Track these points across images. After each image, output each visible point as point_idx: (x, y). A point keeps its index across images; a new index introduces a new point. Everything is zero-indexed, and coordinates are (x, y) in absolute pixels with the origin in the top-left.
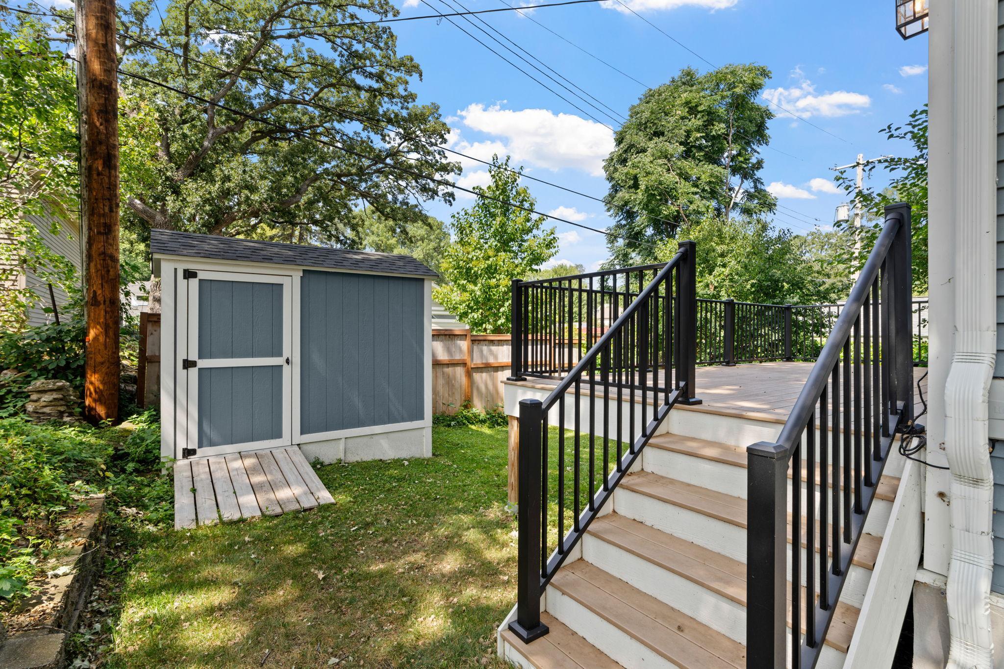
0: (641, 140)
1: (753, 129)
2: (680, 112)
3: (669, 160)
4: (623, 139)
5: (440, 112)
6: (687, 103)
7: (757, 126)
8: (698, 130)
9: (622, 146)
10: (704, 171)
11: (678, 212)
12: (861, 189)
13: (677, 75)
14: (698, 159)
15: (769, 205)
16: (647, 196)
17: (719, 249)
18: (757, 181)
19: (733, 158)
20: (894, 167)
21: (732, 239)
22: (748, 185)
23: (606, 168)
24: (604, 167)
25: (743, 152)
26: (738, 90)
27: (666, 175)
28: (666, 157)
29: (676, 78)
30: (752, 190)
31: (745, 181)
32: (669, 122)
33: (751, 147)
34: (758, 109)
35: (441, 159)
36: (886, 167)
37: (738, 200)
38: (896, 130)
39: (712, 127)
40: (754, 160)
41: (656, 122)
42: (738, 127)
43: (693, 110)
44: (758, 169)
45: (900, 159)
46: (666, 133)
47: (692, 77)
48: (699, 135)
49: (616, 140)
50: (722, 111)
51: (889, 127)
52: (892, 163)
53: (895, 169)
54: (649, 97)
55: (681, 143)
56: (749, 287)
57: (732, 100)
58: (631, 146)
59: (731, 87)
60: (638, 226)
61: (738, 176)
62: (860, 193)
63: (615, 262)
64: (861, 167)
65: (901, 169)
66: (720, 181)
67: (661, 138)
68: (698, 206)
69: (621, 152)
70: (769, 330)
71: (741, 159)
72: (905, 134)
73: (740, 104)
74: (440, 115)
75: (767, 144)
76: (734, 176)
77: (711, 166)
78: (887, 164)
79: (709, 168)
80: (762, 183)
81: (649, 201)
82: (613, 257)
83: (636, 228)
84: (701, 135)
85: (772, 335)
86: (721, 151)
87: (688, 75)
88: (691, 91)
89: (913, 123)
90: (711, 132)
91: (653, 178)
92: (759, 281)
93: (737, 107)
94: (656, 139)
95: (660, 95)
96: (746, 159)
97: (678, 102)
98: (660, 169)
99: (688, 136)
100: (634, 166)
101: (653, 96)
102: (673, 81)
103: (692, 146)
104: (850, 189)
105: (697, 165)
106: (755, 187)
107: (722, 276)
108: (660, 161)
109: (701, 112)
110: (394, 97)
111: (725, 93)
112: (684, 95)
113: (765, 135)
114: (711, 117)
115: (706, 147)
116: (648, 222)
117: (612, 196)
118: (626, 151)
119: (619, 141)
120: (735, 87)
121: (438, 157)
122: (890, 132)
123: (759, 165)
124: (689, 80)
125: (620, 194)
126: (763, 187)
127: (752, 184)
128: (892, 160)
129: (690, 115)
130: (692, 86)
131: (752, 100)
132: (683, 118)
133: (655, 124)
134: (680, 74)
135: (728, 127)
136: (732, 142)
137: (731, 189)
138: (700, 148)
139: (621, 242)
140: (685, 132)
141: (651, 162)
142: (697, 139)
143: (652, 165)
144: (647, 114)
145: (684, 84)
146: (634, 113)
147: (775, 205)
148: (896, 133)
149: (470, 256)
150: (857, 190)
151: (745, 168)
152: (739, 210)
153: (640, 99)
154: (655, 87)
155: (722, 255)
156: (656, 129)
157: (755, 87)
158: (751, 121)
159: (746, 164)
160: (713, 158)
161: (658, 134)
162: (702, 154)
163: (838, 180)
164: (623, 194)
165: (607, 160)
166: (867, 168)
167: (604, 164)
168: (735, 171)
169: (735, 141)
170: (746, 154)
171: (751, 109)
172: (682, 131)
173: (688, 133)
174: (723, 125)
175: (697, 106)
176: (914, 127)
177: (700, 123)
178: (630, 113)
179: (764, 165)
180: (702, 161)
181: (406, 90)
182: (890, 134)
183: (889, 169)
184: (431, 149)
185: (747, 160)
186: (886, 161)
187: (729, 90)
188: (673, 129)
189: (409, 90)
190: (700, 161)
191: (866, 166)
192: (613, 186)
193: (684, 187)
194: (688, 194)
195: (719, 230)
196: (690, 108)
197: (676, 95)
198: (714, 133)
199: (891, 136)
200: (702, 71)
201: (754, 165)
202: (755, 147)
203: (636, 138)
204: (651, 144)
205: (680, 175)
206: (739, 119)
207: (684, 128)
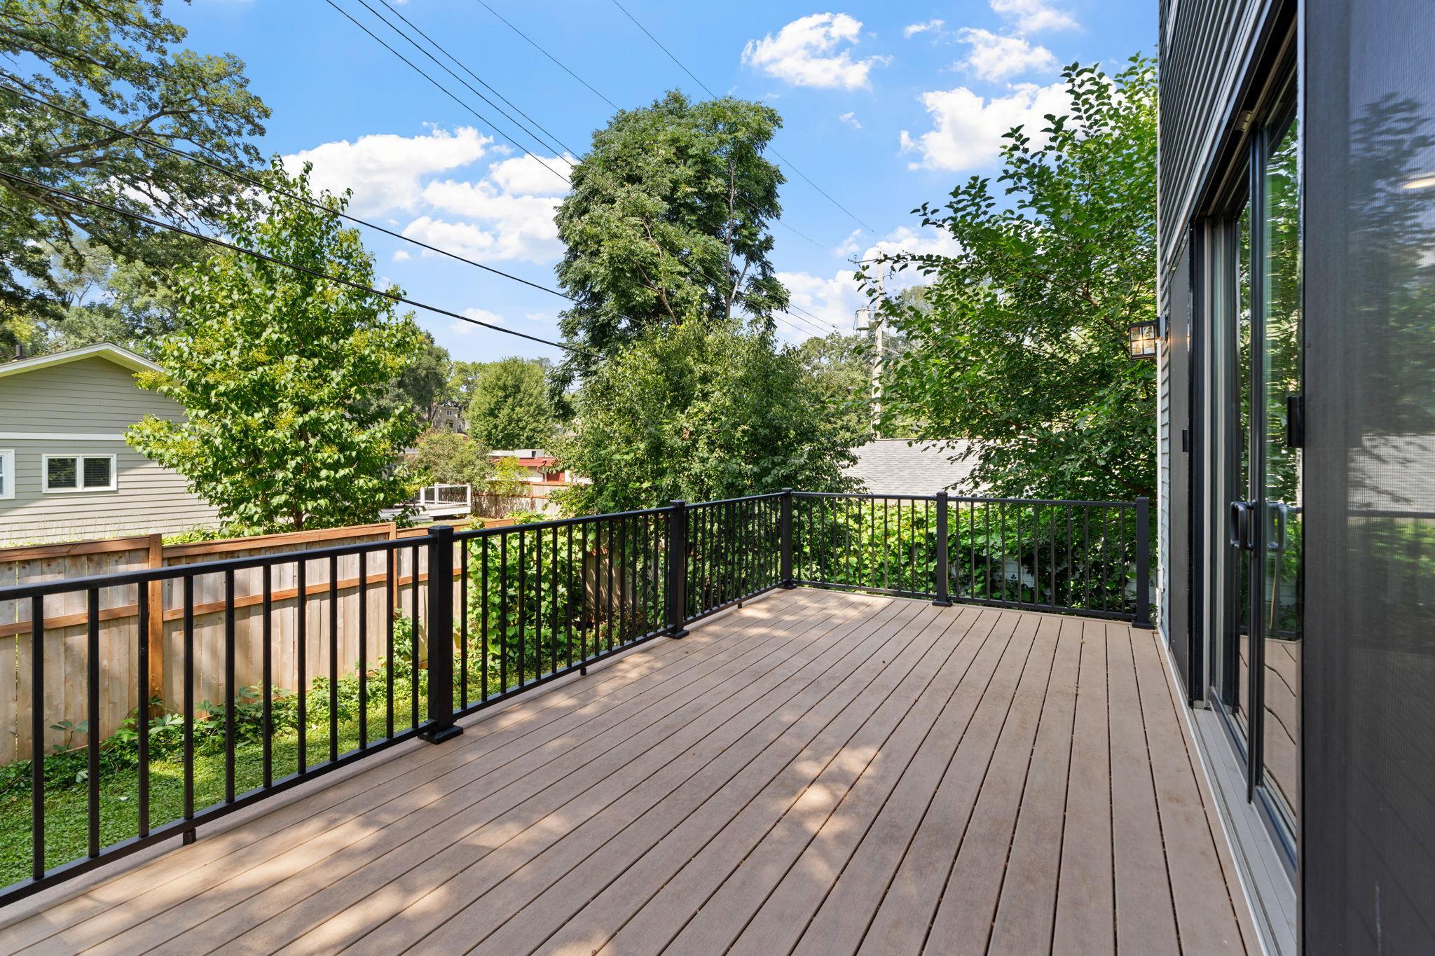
0: (608, 183)
1: (761, 193)
2: (664, 152)
3: (648, 222)
4: (583, 179)
5: (246, 73)
6: (674, 141)
7: (765, 190)
8: (689, 183)
9: (581, 188)
10: (695, 243)
11: (658, 298)
12: (888, 296)
13: (662, 98)
14: (689, 225)
15: (779, 299)
16: (613, 272)
17: (699, 369)
18: (766, 266)
19: (735, 230)
20: (929, 268)
21: (716, 354)
22: (754, 270)
23: (559, 221)
24: (556, 218)
25: (748, 223)
26: (742, 135)
27: (643, 243)
28: (642, 215)
29: (661, 104)
30: (760, 277)
31: (752, 264)
32: (648, 164)
33: (758, 218)
34: (767, 167)
35: (251, 161)
36: (920, 268)
37: (742, 289)
38: (932, 213)
39: (707, 181)
40: (761, 237)
41: (629, 160)
42: (742, 187)
43: (682, 152)
44: (767, 249)
45: (939, 257)
46: (644, 180)
47: (681, 105)
48: (689, 190)
49: (573, 179)
50: (721, 159)
51: (924, 207)
52: (929, 261)
53: (930, 272)
54: (622, 121)
55: (665, 198)
56: (738, 435)
57: (735, 148)
58: (594, 192)
59: (733, 128)
60: (606, 314)
61: (743, 256)
62: (886, 303)
63: (573, 366)
64: (889, 263)
65: (937, 273)
66: (718, 260)
67: (636, 186)
68: (688, 293)
69: (579, 198)
70: (765, 507)
71: (745, 232)
72: (944, 221)
73: (744, 155)
74: (247, 81)
75: (778, 216)
76: (738, 255)
77: (705, 237)
78: (920, 263)
79: (702, 238)
80: (772, 269)
81: (616, 279)
82: (569, 358)
83: (602, 318)
84: (693, 190)
85: (771, 514)
86: (720, 218)
87: (676, 102)
88: (679, 125)
89: (955, 206)
90: (706, 188)
91: (621, 244)
92: (752, 427)
93: (740, 160)
94: (628, 186)
95: (637, 121)
96: (751, 234)
97: (661, 137)
98: (630, 232)
99: (674, 189)
100: (593, 222)
101: (626, 120)
102: (656, 106)
103: (681, 205)
104: (875, 295)
105: (688, 233)
106: (764, 274)
107: (701, 416)
108: (633, 220)
109: (692, 157)
110: (125, 21)
111: (724, 136)
112: (670, 129)
113: (776, 205)
114: (706, 167)
115: (701, 209)
116: (619, 310)
117: (568, 263)
118: (586, 199)
119: (578, 180)
120: (737, 130)
121: (243, 158)
122: (925, 214)
123: (768, 244)
124: (676, 107)
125: (577, 263)
126: (773, 275)
127: (760, 270)
128: (930, 257)
129: (678, 158)
130: (682, 117)
131: (759, 154)
132: (668, 161)
133: (628, 163)
134: (665, 96)
135: (729, 186)
136: (734, 208)
137: (733, 272)
138: (692, 209)
139: (582, 335)
140: (671, 182)
141: (620, 220)
142: (687, 195)
143: (619, 224)
144: (617, 146)
145: (671, 112)
146: (601, 142)
147: (787, 300)
148: (933, 218)
149: (208, 361)
150: (882, 298)
151: (750, 246)
152: (744, 303)
153: (610, 123)
154: (630, 109)
155: (705, 379)
156: (631, 170)
157: (762, 136)
158: (757, 183)
159: (752, 240)
160: (710, 225)
161: (633, 179)
162: (694, 218)
163: (858, 280)
164: (582, 263)
165: (560, 208)
166: (897, 266)
167: (555, 213)
168: (739, 248)
169: (738, 206)
170: (751, 227)
171: (758, 166)
172: (666, 180)
173: (675, 185)
174: (720, 181)
175: (687, 147)
176: (956, 211)
177: (691, 172)
178: (593, 141)
179: (774, 245)
180: (694, 228)
181: (156, 15)
182: (925, 217)
183: (923, 271)
184: (229, 140)
185: (753, 235)
186: (921, 258)
187: (730, 133)
188: (654, 176)
189: (163, 15)
190: (692, 228)
191: (895, 262)
192: (571, 250)
193: (667, 263)
194: (672, 273)
195: (700, 339)
196: (677, 148)
197: (659, 126)
198: (709, 189)
199: (926, 222)
200: (696, 98)
201: (761, 242)
202: (763, 219)
203: (600, 181)
204: (621, 193)
205: (663, 244)
206: (742, 176)
207: (669, 175)
